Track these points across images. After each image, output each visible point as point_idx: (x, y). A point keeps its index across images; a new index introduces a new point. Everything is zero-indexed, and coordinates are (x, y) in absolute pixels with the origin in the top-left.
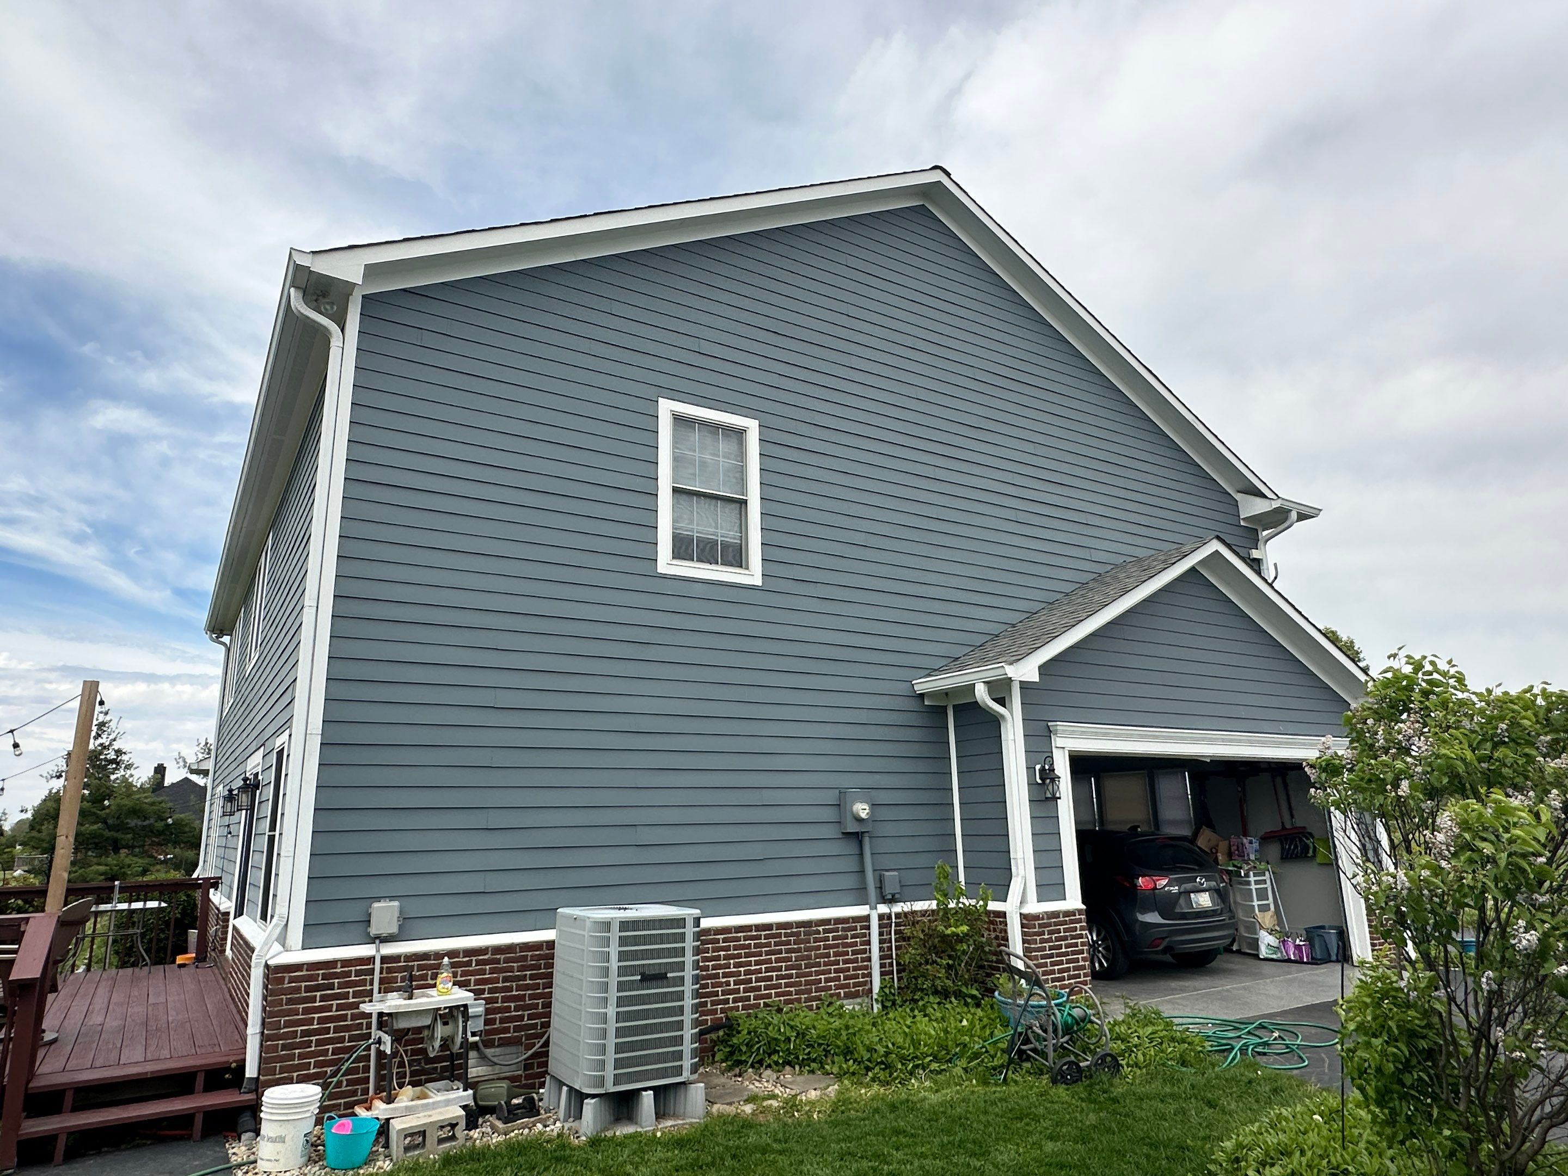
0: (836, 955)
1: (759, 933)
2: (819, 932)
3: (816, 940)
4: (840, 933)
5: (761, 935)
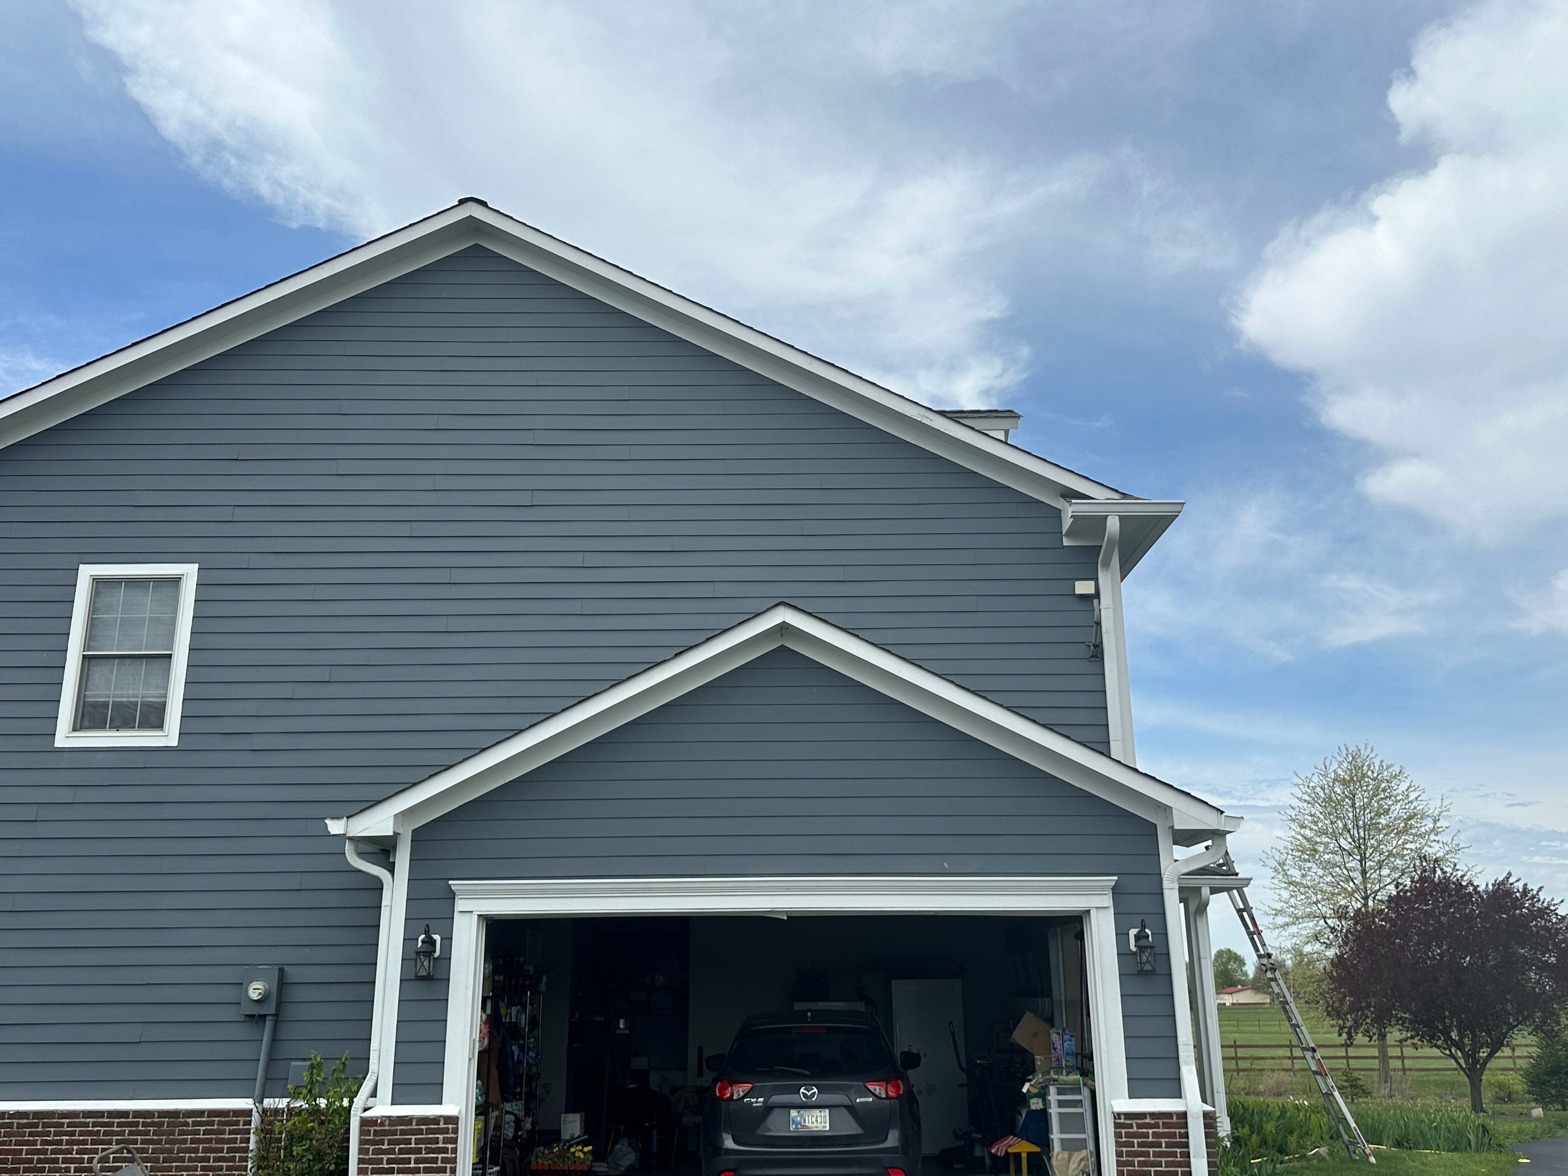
0: (205, 1150)
1: (112, 1120)
2: (187, 1124)
3: (182, 1133)
4: (215, 1127)
5: (114, 1122)
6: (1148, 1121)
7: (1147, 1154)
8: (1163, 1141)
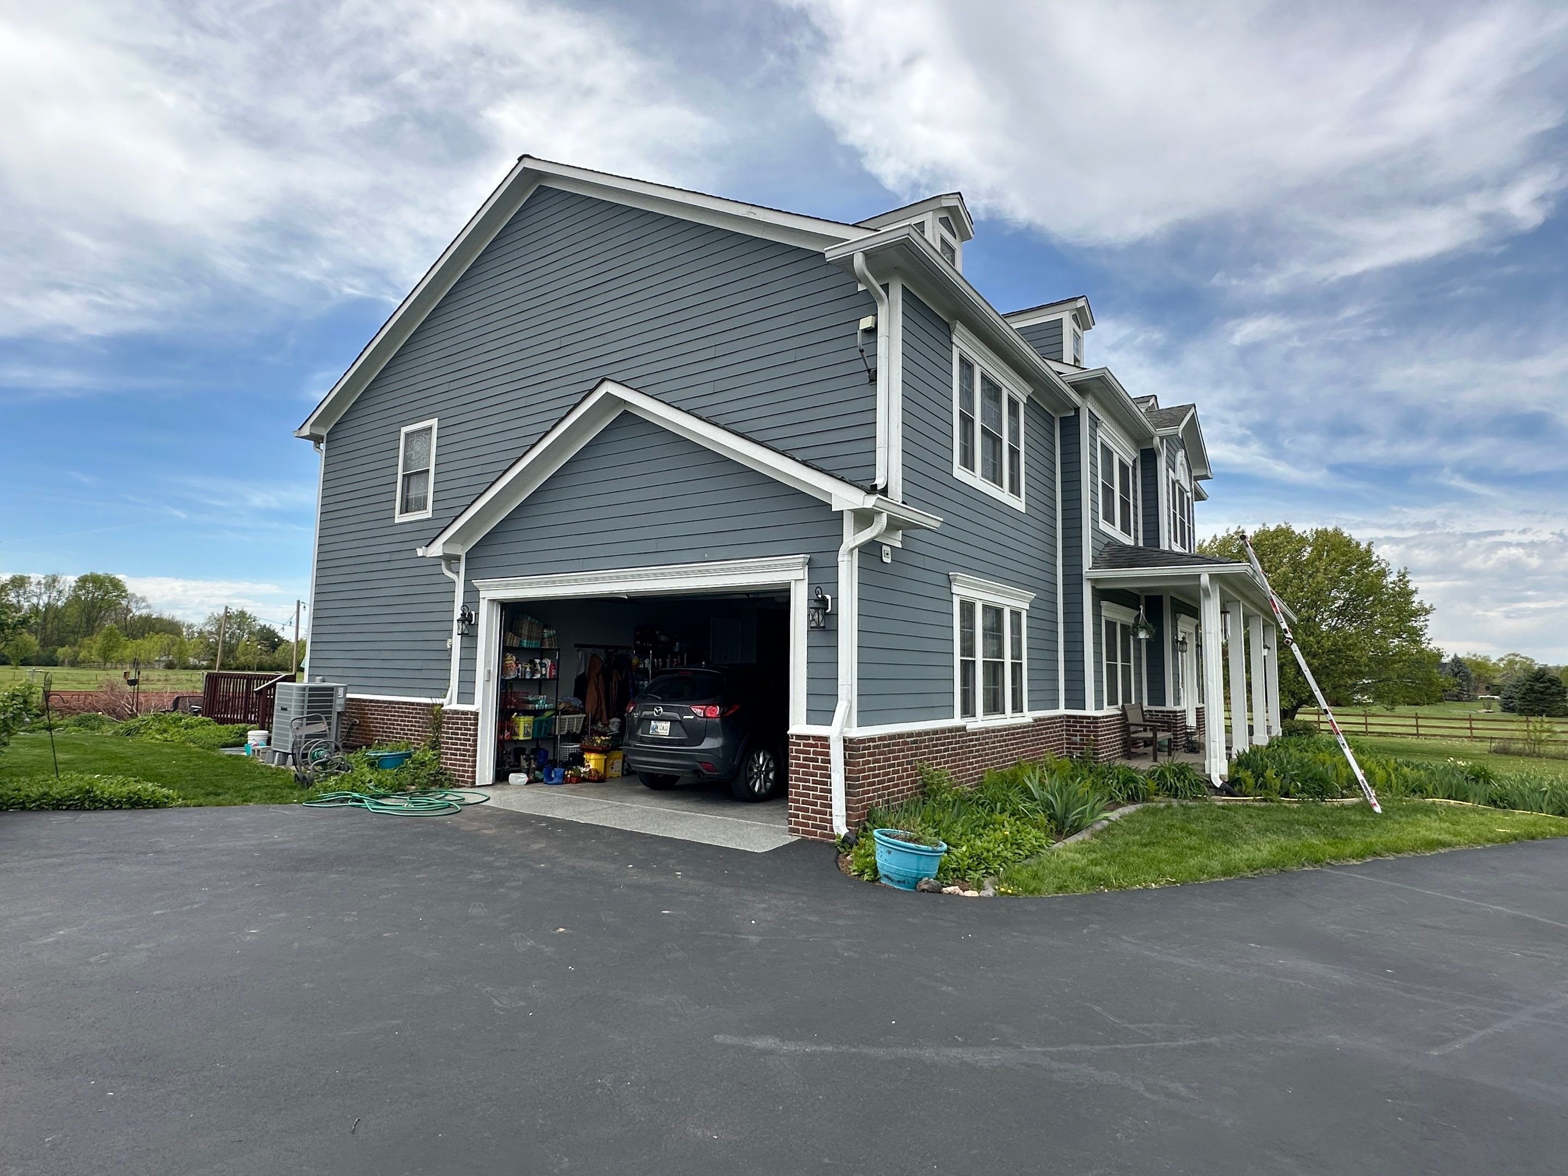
6: (811, 741)
7: (808, 767)
8: (820, 757)
